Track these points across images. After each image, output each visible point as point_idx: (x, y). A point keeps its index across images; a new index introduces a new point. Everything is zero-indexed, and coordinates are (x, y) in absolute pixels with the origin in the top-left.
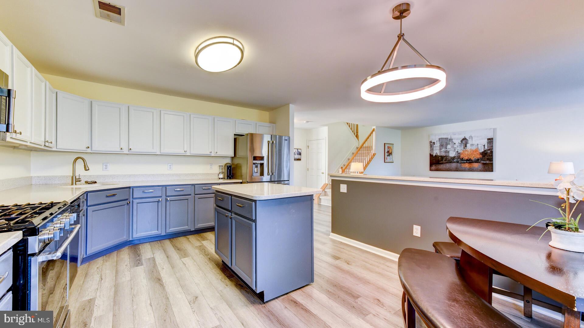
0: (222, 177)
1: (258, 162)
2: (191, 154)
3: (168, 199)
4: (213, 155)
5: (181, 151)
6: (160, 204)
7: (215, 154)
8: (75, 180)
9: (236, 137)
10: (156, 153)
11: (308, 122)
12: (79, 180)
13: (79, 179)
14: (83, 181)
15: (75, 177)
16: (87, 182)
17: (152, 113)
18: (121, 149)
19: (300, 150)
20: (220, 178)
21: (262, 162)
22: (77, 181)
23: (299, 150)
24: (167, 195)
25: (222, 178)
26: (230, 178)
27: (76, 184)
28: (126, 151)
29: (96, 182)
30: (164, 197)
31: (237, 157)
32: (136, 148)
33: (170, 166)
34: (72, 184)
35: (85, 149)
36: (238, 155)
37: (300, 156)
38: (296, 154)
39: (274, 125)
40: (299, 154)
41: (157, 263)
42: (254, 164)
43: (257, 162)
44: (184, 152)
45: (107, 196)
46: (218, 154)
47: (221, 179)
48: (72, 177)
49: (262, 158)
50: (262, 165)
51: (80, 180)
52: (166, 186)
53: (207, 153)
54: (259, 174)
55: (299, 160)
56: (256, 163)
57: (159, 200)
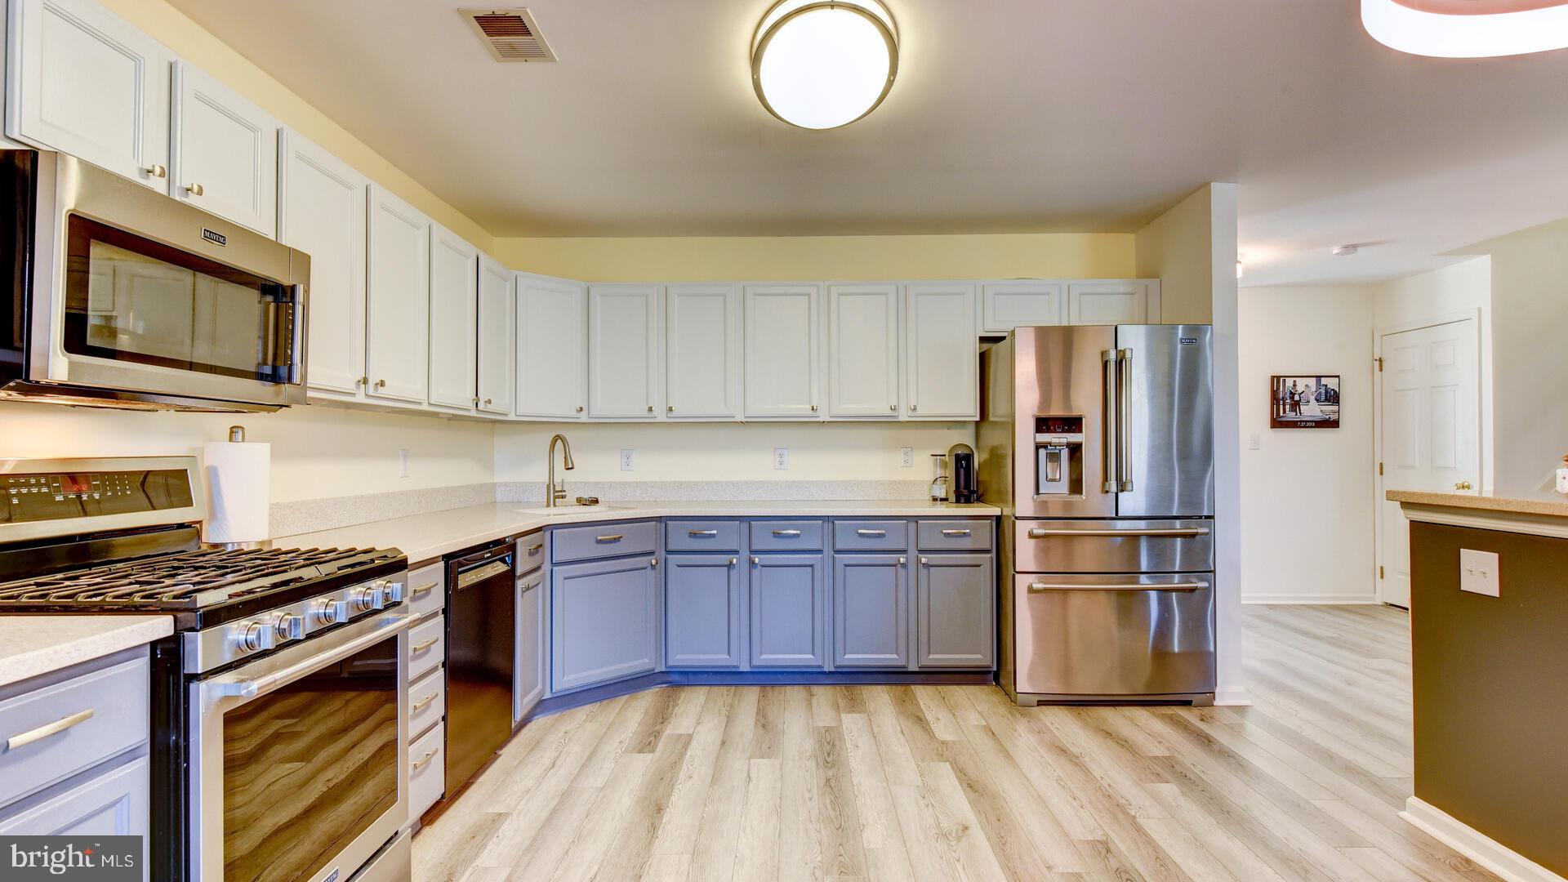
0: (943, 495)
1: (1057, 440)
2: (831, 417)
3: (757, 560)
4: (903, 417)
5: (800, 409)
6: (734, 572)
7: (910, 413)
8: (556, 495)
9: (986, 346)
10: (734, 417)
11: (1350, 248)
12: (560, 494)
13: (561, 491)
14: (571, 497)
15: (554, 486)
16: (581, 501)
17: (722, 298)
18: (650, 409)
19: (1332, 384)
20: (935, 499)
21: (1073, 438)
22: (558, 497)
23: (1324, 381)
24: (755, 547)
25: (942, 500)
26: (968, 501)
27: (555, 505)
28: (660, 415)
29: (596, 501)
30: (745, 553)
31: (995, 423)
32: (684, 408)
33: (781, 456)
34: (548, 505)
35: (574, 414)
36: (994, 416)
37: (1335, 408)
38: (1312, 398)
39: (1153, 283)
40: (1327, 400)
41: (689, 753)
42: (1045, 446)
43: (1054, 441)
44: (810, 412)
45: (599, 542)
46: (920, 412)
47: (939, 502)
48: (548, 486)
49: (1073, 424)
50: (1075, 450)
51: (564, 494)
52: (748, 519)
53: (881, 409)
54: (1063, 487)
55: (1332, 424)
56: (1050, 444)
57: (731, 563)
